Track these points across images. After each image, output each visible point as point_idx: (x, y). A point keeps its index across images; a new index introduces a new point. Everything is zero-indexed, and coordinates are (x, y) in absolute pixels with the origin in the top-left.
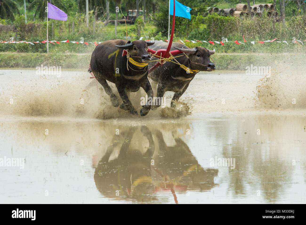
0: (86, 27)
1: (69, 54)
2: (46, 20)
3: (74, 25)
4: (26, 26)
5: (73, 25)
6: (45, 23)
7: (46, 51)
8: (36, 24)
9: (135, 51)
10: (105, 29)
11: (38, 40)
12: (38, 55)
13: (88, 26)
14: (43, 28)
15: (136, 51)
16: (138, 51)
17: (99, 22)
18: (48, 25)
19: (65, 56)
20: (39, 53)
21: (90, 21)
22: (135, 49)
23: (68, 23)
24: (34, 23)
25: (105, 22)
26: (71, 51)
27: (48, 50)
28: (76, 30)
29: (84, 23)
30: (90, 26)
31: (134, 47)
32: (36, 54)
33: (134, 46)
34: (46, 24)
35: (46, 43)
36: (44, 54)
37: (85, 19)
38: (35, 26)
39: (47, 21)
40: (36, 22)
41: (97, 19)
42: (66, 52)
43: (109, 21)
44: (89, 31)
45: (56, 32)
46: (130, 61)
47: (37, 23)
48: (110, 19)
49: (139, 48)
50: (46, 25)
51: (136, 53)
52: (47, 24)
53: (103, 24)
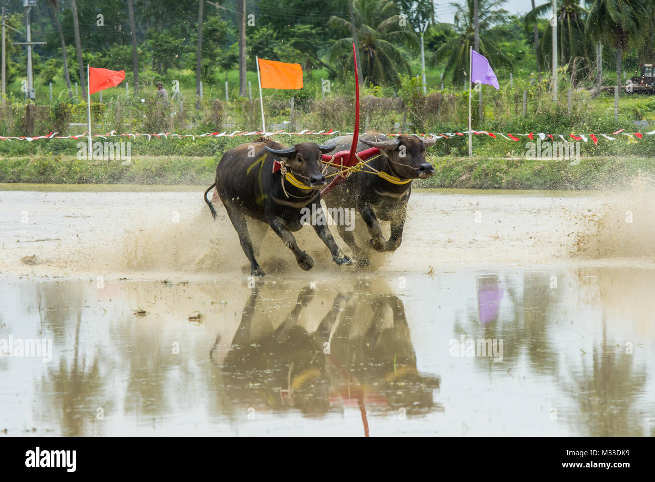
0: (552, 101)
1: (515, 158)
2: (468, 88)
3: (527, 98)
4: (424, 99)
5: (524, 96)
6: (464, 92)
7: (465, 153)
8: (445, 95)
9: (298, 164)
10: (593, 105)
11: (448, 130)
12: (448, 161)
13: (556, 98)
14: (461, 103)
15: (302, 164)
16: (305, 165)
17: (580, 90)
18: (471, 96)
19: (508, 163)
20: (453, 157)
21: (562, 88)
22: (300, 160)
23: (514, 93)
24: (443, 93)
25: (593, 91)
26: (520, 153)
27: (470, 151)
28: (530, 107)
29: (549, 92)
30: (559, 99)
31: (299, 156)
32: (444, 158)
33: (298, 154)
34: (466, 95)
35: (466, 136)
36: (463, 159)
37: (551, 84)
38: (443, 100)
39: (470, 90)
40: (447, 92)
41: (576, 84)
42: (509, 154)
43: (602, 88)
44: (558, 109)
45: (489, 112)
46: (287, 178)
47: (448, 94)
48: (603, 84)
49: (306, 160)
50: (466, 98)
51: (300, 167)
52: (468, 96)
53: (587, 93)
